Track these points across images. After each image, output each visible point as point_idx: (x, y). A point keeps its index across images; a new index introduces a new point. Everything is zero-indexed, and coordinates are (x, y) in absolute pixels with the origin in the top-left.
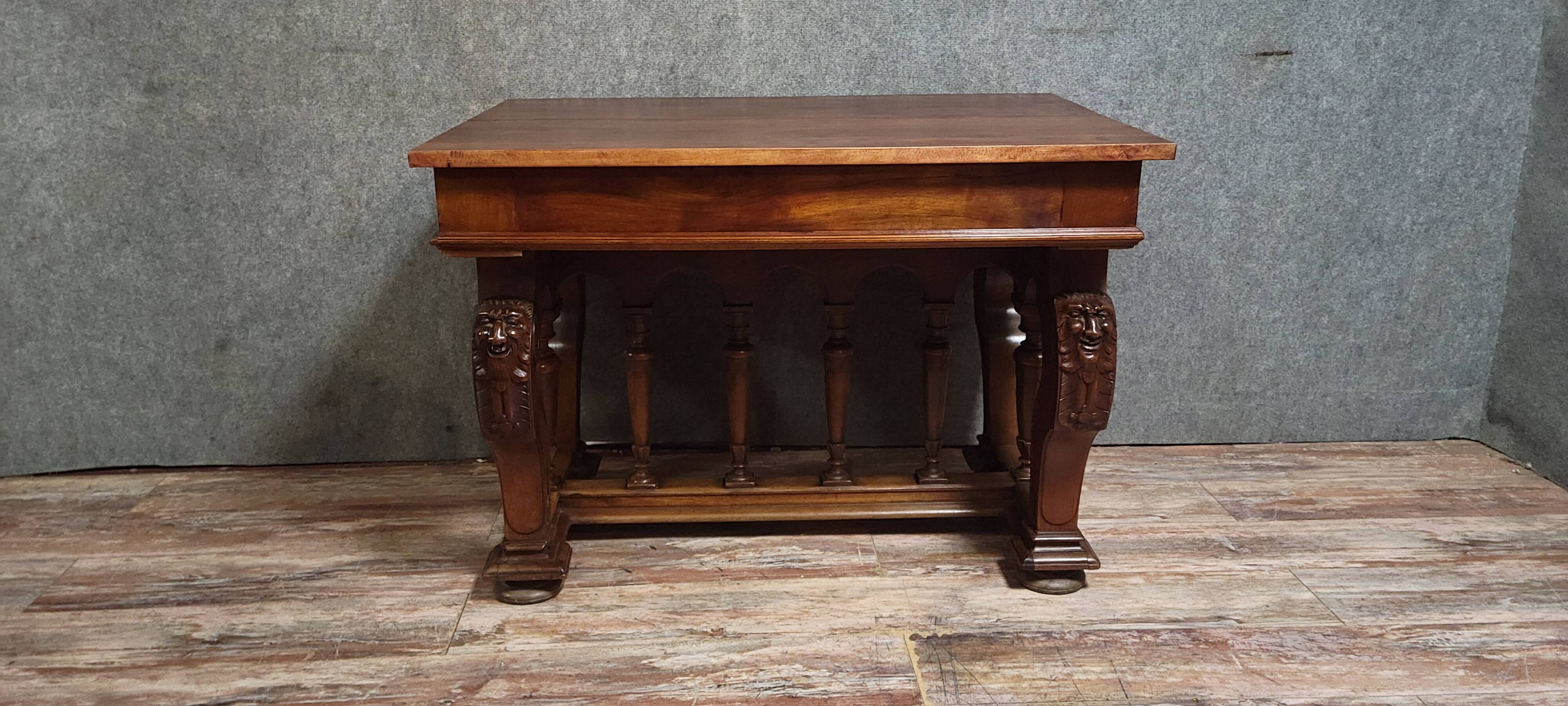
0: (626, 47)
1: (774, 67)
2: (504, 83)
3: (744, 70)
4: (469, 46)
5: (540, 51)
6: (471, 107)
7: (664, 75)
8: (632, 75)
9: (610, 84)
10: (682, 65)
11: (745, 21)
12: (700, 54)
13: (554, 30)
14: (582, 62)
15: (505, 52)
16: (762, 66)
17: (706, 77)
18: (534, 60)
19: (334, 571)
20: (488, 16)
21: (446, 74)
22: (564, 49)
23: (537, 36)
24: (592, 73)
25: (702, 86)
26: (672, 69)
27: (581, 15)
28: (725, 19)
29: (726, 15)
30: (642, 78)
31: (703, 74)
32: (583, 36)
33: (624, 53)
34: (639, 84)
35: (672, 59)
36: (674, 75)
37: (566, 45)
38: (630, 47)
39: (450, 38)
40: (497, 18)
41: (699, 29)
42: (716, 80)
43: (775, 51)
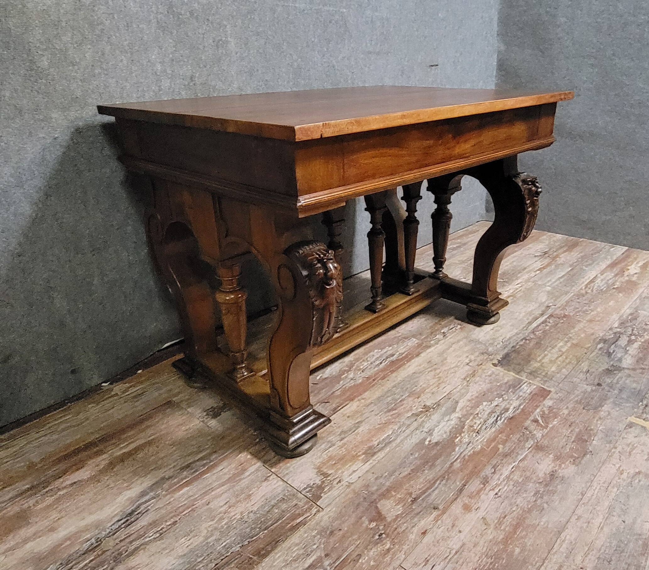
0: (160, 62)
1: (251, 75)
2: (79, 93)
3: (235, 77)
4: (45, 63)
5: (104, 67)
6: (53, 115)
7: (186, 83)
8: (166, 83)
9: (154, 91)
10: (197, 75)
11: (233, 44)
12: (208, 66)
13: (111, 49)
14: (134, 74)
15: (76, 67)
16: (245, 75)
17: (213, 83)
18: (100, 73)
19: (138, 507)
20: (57, 36)
21: (25, 88)
22: (120, 64)
23: (100, 53)
24: (141, 83)
25: (211, 90)
26: (192, 78)
27: (128, 38)
28: (221, 42)
29: (221, 40)
30: (173, 86)
31: (211, 81)
32: (132, 54)
33: (159, 67)
34: (171, 90)
35: (190, 71)
36: (194, 82)
37: (122, 61)
38: (162, 63)
39: (25, 56)
40: (64, 38)
41: (206, 49)
42: (220, 85)
43: (251, 64)
